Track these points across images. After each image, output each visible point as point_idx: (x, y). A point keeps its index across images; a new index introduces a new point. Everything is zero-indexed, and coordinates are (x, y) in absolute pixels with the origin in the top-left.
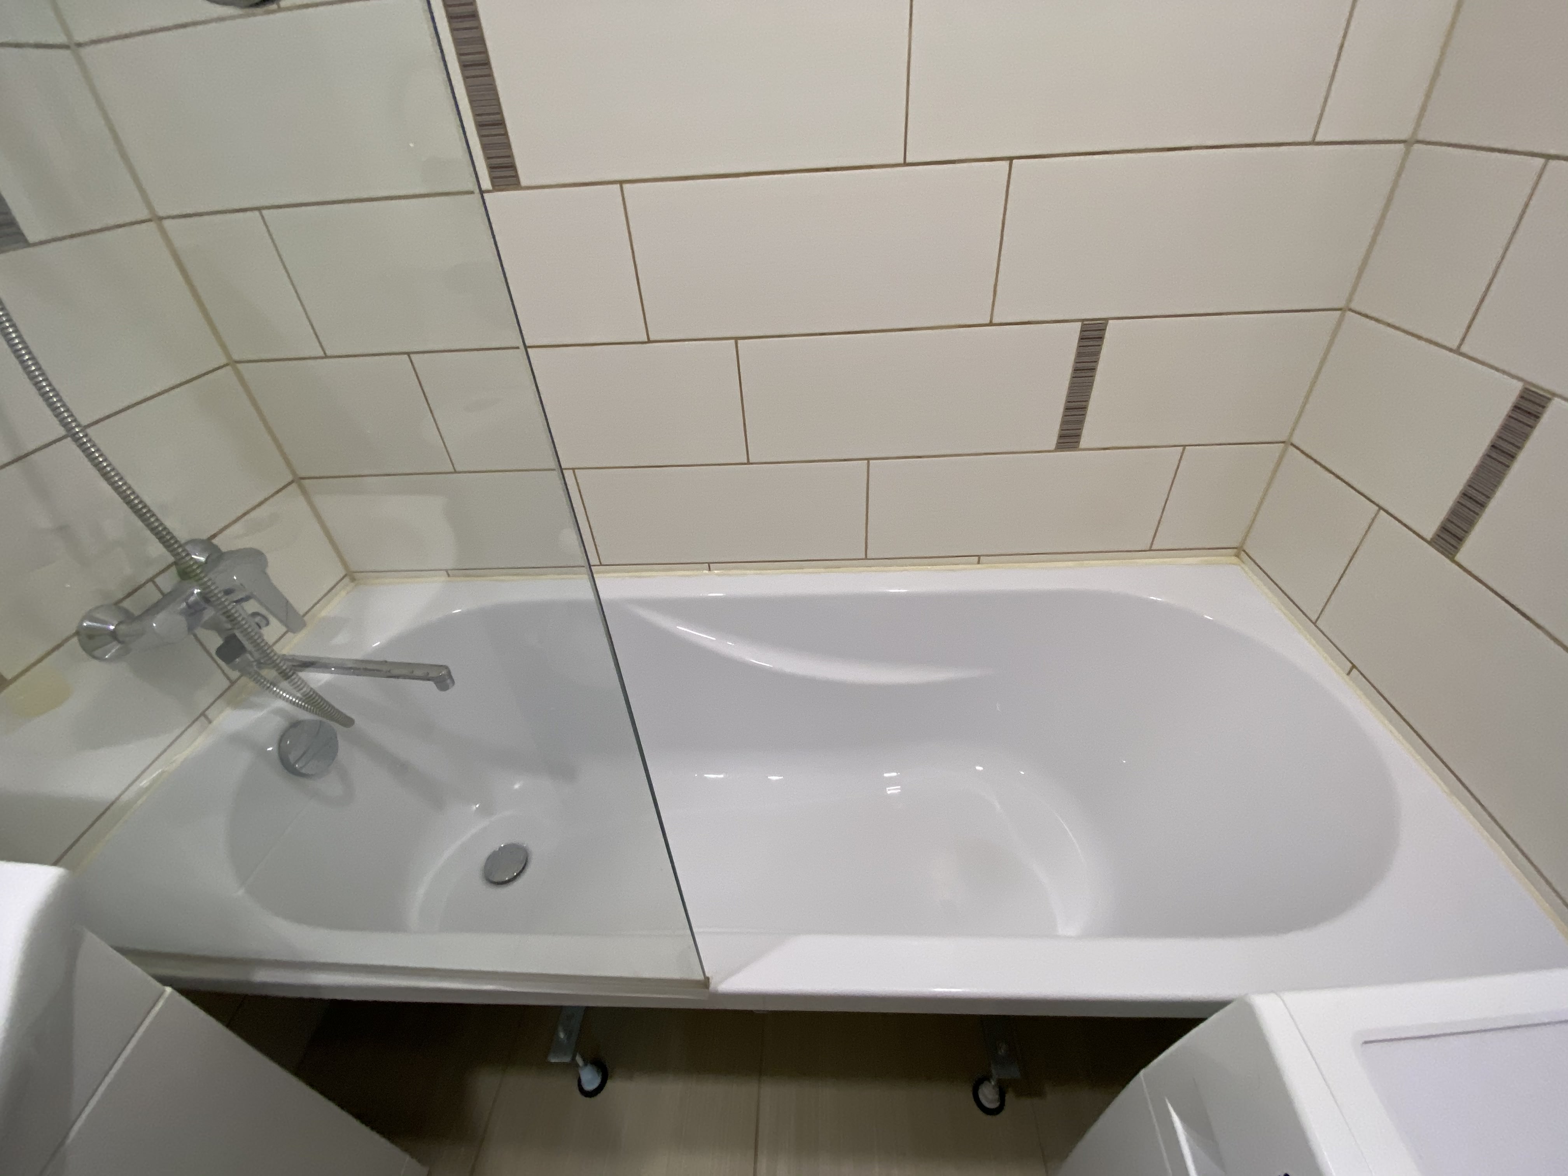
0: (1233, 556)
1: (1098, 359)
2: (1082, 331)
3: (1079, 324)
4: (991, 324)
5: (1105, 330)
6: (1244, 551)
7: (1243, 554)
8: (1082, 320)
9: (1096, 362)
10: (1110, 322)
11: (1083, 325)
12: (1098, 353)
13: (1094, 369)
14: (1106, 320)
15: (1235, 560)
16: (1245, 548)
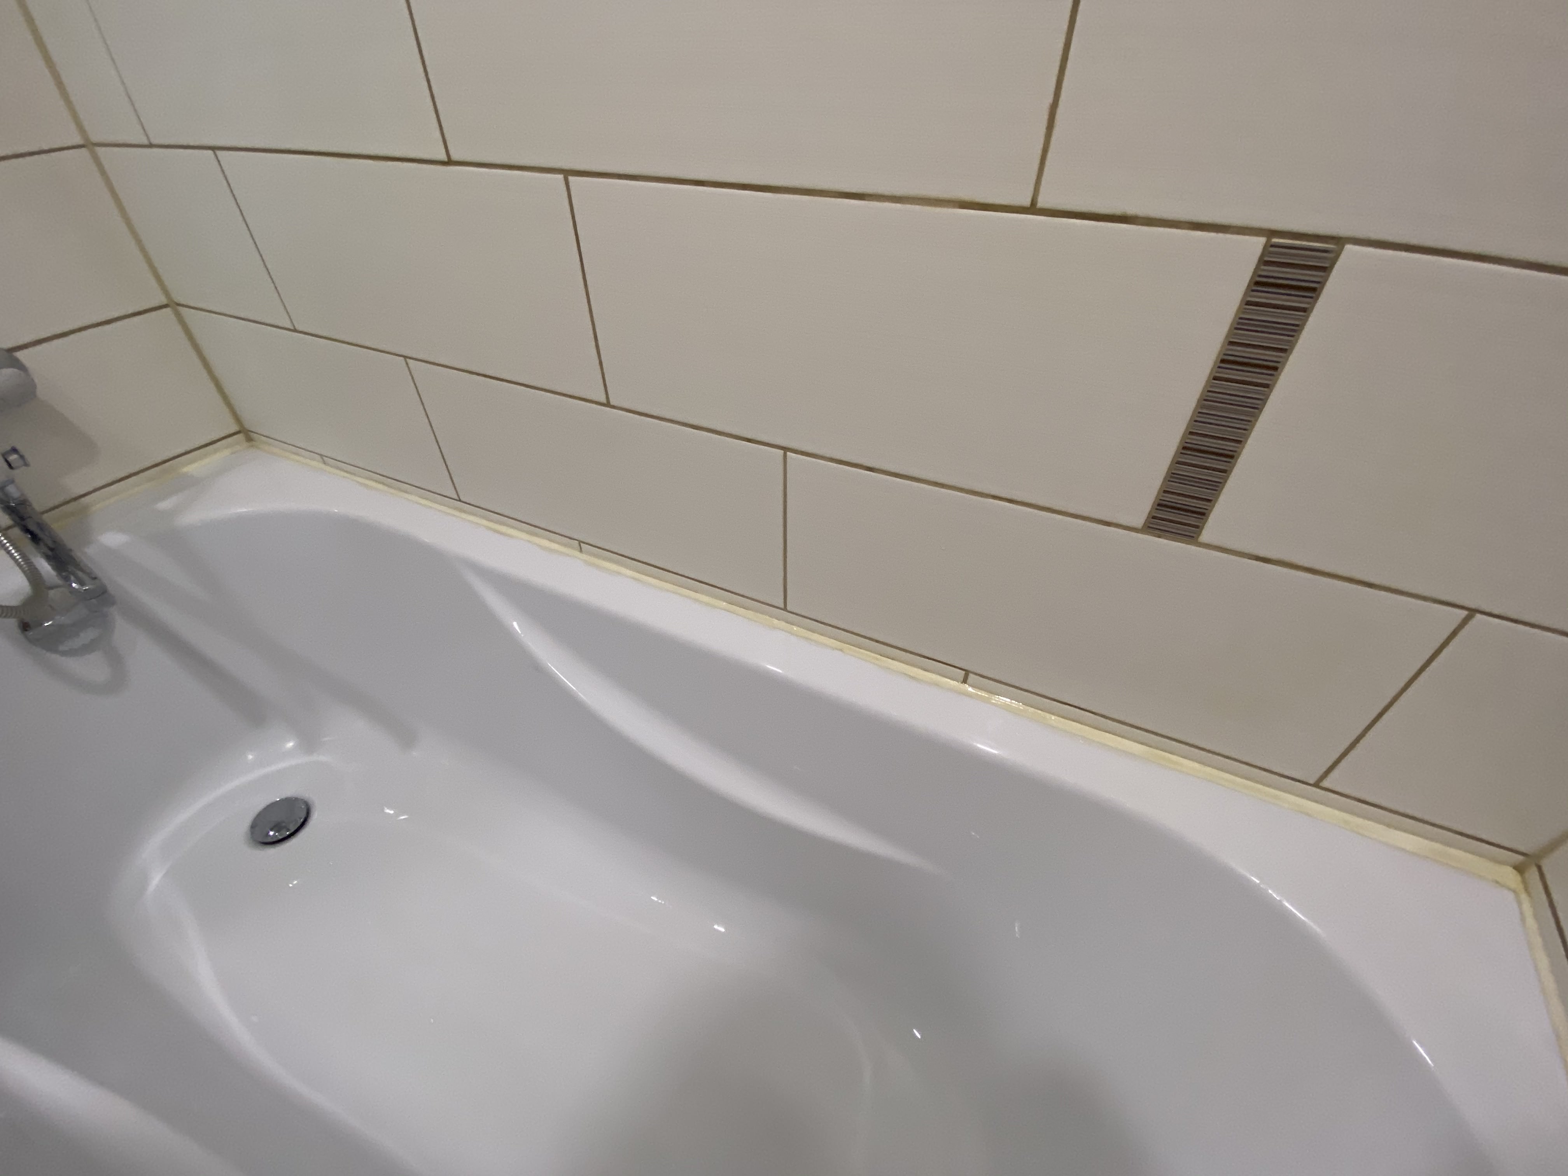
0: (1511, 866)
1: (1293, 345)
2: (1263, 261)
3: (1262, 240)
4: (1033, 209)
5: (1326, 270)
6: (1540, 868)
7: (1533, 874)
8: (1271, 233)
9: (1285, 351)
10: (1349, 247)
11: (1268, 246)
12: (1295, 330)
13: (1274, 369)
14: (1340, 241)
15: (1511, 876)
16: (1547, 865)
